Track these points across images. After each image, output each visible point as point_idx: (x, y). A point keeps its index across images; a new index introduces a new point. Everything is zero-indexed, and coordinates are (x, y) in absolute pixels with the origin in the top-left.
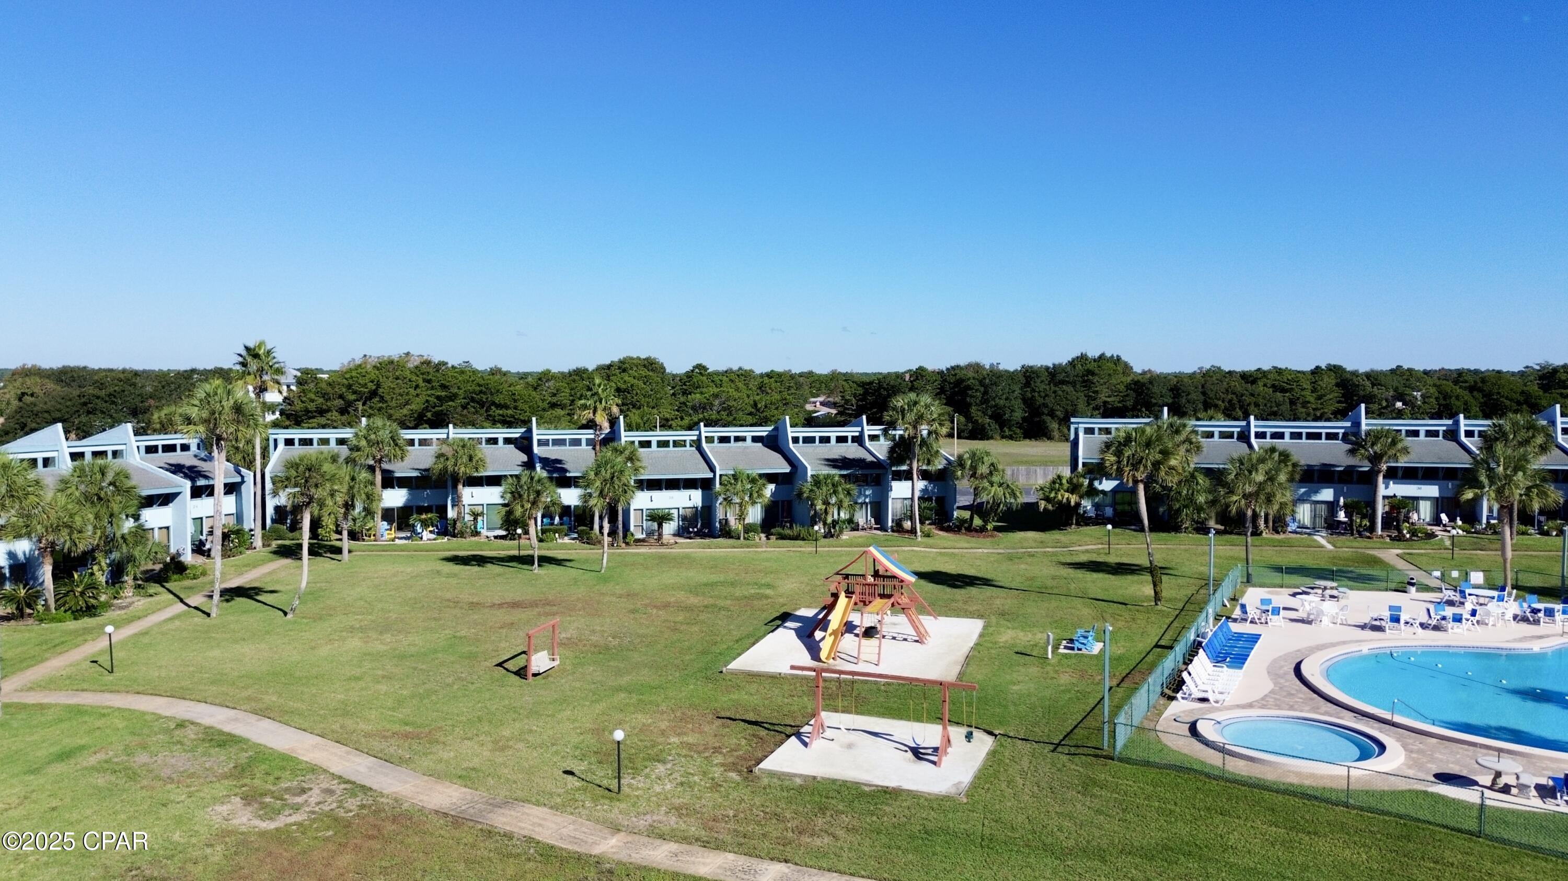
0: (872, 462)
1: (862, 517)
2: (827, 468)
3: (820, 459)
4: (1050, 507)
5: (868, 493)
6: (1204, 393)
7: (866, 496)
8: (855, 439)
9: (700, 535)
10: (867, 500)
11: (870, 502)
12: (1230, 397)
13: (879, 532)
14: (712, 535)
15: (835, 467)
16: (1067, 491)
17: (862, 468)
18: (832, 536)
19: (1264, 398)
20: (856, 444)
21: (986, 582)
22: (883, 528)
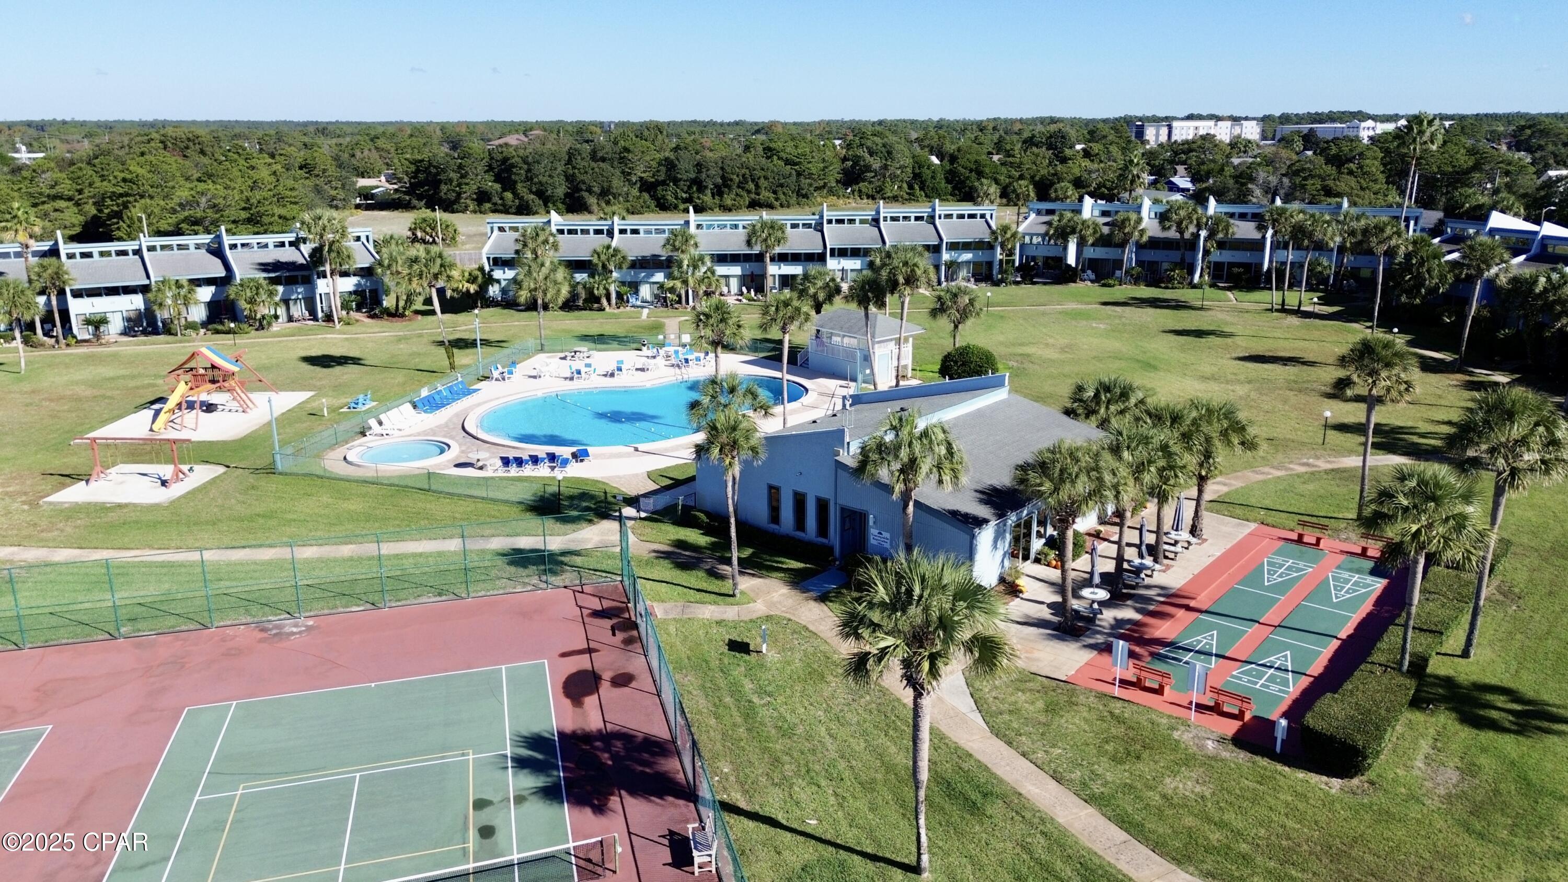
0: (302, 264)
1: (298, 310)
2: (256, 272)
3: (253, 264)
4: (455, 295)
5: (299, 290)
6: (722, 168)
7: (299, 293)
8: (291, 244)
9: (145, 333)
10: (300, 296)
11: (303, 298)
12: (743, 171)
13: (312, 322)
14: (156, 332)
15: (264, 270)
16: (468, 282)
17: (289, 270)
18: (263, 329)
19: (773, 171)
20: (293, 248)
21: (356, 361)
22: (315, 319)
